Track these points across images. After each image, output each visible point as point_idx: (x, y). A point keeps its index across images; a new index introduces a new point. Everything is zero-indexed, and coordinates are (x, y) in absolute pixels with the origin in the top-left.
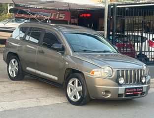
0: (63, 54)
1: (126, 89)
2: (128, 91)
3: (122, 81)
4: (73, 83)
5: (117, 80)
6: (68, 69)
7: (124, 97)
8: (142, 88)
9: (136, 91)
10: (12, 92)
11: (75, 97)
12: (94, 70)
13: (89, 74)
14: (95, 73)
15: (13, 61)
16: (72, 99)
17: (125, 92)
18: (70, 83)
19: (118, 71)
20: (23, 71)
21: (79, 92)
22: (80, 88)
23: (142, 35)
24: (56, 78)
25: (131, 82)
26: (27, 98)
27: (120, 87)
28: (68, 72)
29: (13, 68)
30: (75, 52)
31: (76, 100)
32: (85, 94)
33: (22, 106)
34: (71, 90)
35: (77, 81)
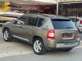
10: (8, 48)
26: (16, 51)
33: (12, 55)
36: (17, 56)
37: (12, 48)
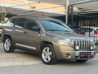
0: (39, 32)
1: (80, 53)
2: (82, 54)
3: (77, 48)
4: (46, 51)
5: (74, 47)
6: (43, 41)
7: (79, 58)
8: (91, 53)
9: (87, 55)
11: (47, 59)
12: (59, 41)
13: (56, 44)
14: (60, 43)
15: (7, 40)
16: (45, 60)
17: (80, 55)
18: (44, 51)
19: (75, 42)
20: (13, 46)
21: (50, 56)
22: (51, 53)
23: (90, 27)
24: (35, 48)
25: (83, 49)
27: (76, 52)
28: (43, 44)
29: (7, 45)
30: (47, 31)
31: (48, 61)
32: (54, 57)
34: (45, 55)
35: (48, 49)
36: (18, 66)
37: (11, 58)
